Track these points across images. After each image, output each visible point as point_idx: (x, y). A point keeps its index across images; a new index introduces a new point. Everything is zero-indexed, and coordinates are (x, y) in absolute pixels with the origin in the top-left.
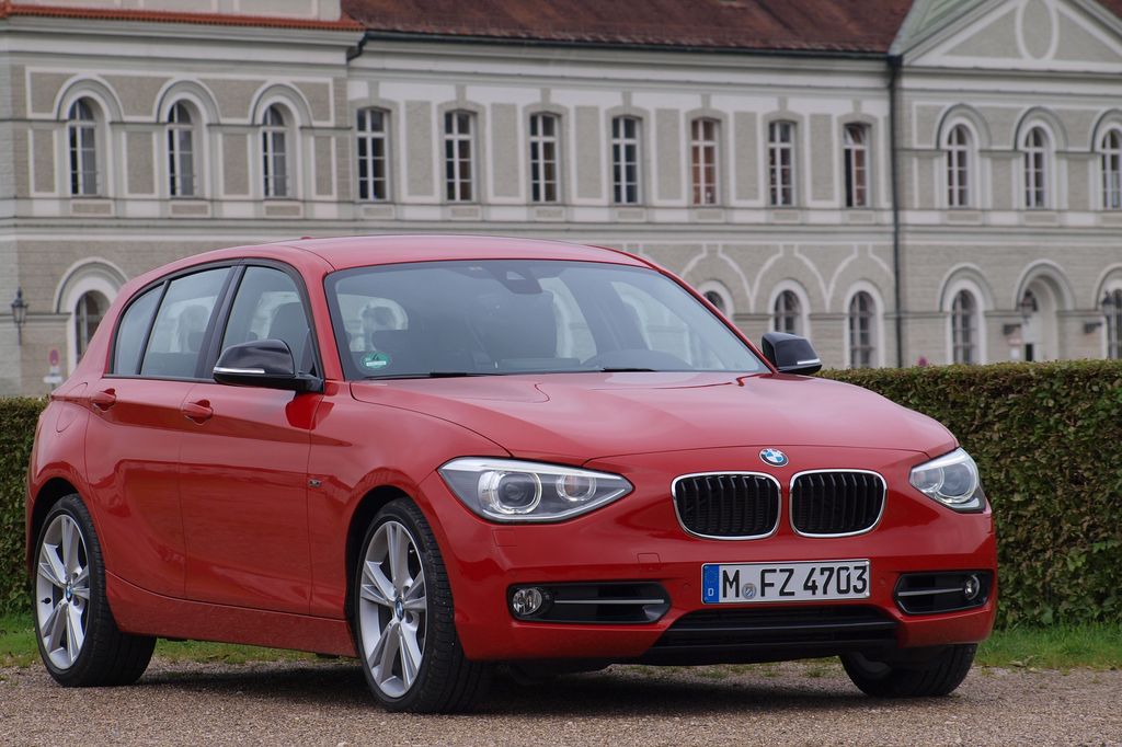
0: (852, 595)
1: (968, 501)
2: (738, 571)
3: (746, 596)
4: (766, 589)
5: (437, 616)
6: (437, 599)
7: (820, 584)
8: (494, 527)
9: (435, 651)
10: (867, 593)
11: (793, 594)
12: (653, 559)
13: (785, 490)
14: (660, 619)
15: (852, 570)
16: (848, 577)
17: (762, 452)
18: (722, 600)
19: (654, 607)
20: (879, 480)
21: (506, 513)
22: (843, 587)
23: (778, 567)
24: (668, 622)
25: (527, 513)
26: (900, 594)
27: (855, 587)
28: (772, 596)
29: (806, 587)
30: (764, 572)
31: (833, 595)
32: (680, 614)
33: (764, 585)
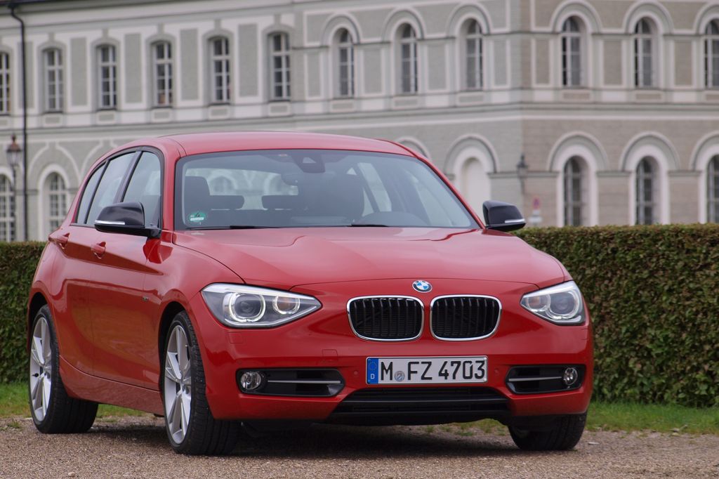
0: (474, 380)
1: (574, 317)
2: (391, 363)
3: (397, 380)
4: (412, 375)
5: (197, 389)
6: (197, 378)
7: (451, 373)
8: (230, 330)
9: (196, 413)
10: (485, 379)
11: (430, 378)
12: (333, 354)
13: (427, 308)
14: (337, 394)
15: (474, 363)
16: (471, 368)
17: (415, 283)
18: (380, 382)
19: (334, 386)
20: (496, 302)
21: (241, 321)
22: (468, 374)
23: (420, 361)
24: (342, 396)
25: (254, 321)
26: (510, 380)
27: (476, 375)
28: (416, 380)
29: (440, 374)
30: (410, 364)
31: (460, 379)
32: (351, 390)
33: (410, 372)
